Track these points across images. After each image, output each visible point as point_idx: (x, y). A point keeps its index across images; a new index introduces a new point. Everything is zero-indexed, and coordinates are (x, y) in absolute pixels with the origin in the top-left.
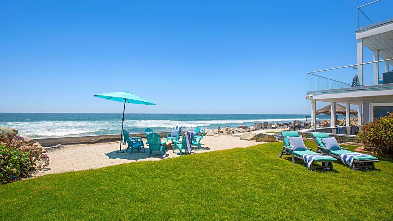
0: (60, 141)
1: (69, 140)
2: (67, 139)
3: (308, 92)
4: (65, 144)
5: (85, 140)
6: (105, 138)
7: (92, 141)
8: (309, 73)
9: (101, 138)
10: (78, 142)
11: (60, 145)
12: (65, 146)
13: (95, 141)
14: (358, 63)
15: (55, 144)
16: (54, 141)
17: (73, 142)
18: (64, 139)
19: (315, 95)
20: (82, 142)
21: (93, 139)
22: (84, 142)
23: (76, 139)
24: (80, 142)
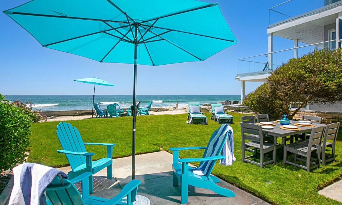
0: (53, 113)
1: (60, 113)
2: (59, 112)
3: (237, 75)
4: (57, 116)
5: (71, 113)
6: (87, 112)
7: (77, 114)
8: (239, 60)
9: (83, 112)
10: (66, 115)
11: (53, 116)
12: (57, 117)
13: (79, 114)
14: (269, 52)
15: (49, 116)
16: (50, 113)
17: (63, 115)
18: (56, 112)
19: (241, 77)
20: (69, 114)
21: (77, 113)
22: (71, 115)
23: (64, 112)
24: (68, 115)
